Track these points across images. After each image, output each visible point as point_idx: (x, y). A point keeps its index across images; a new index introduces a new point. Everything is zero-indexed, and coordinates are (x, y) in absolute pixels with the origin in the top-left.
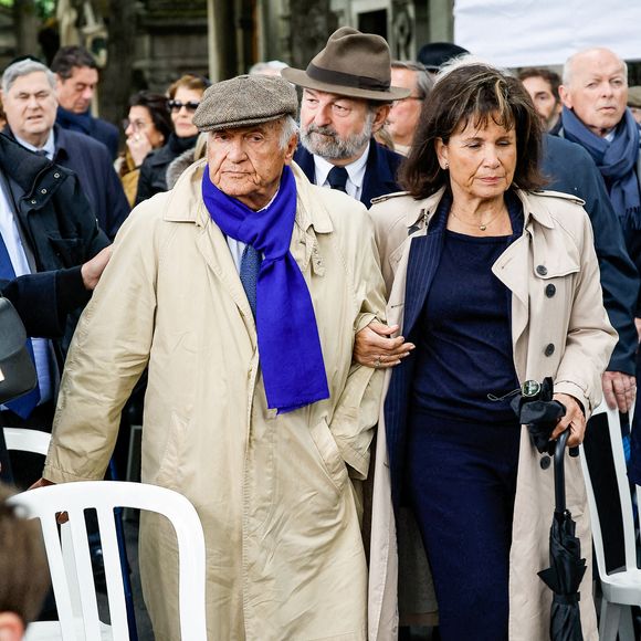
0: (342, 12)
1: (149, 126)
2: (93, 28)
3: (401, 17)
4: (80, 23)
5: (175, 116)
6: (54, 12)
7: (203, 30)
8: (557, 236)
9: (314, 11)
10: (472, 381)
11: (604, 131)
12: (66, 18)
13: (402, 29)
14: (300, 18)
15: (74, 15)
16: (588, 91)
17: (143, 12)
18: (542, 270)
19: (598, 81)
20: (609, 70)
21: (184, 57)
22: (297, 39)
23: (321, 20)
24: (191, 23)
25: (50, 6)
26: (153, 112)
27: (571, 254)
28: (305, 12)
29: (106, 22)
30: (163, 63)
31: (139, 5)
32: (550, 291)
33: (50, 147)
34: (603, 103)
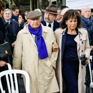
0: (50, 2)
1: (22, 18)
2: (14, 4)
3: (58, 2)
4: (12, 3)
5: (25, 17)
6: (8, 2)
7: (30, 4)
8: (83, 35)
9: (46, 2)
10: (71, 56)
11: (88, 19)
12: (10, 3)
13: (58, 4)
14: (43, 2)
15: (11, 2)
16: (85, 13)
17: (21, 2)
18: (81, 39)
19: (87, 12)
20: (88, 10)
21: (27, 8)
22: (43, 6)
23: (47, 3)
24: (28, 3)
25: (7, 1)
26: (22, 16)
27: (85, 37)
28: (44, 2)
29: (16, 3)
30: (24, 9)
31: (20, 1)
32: (82, 43)
33: (9, 22)
34: (87, 15)
